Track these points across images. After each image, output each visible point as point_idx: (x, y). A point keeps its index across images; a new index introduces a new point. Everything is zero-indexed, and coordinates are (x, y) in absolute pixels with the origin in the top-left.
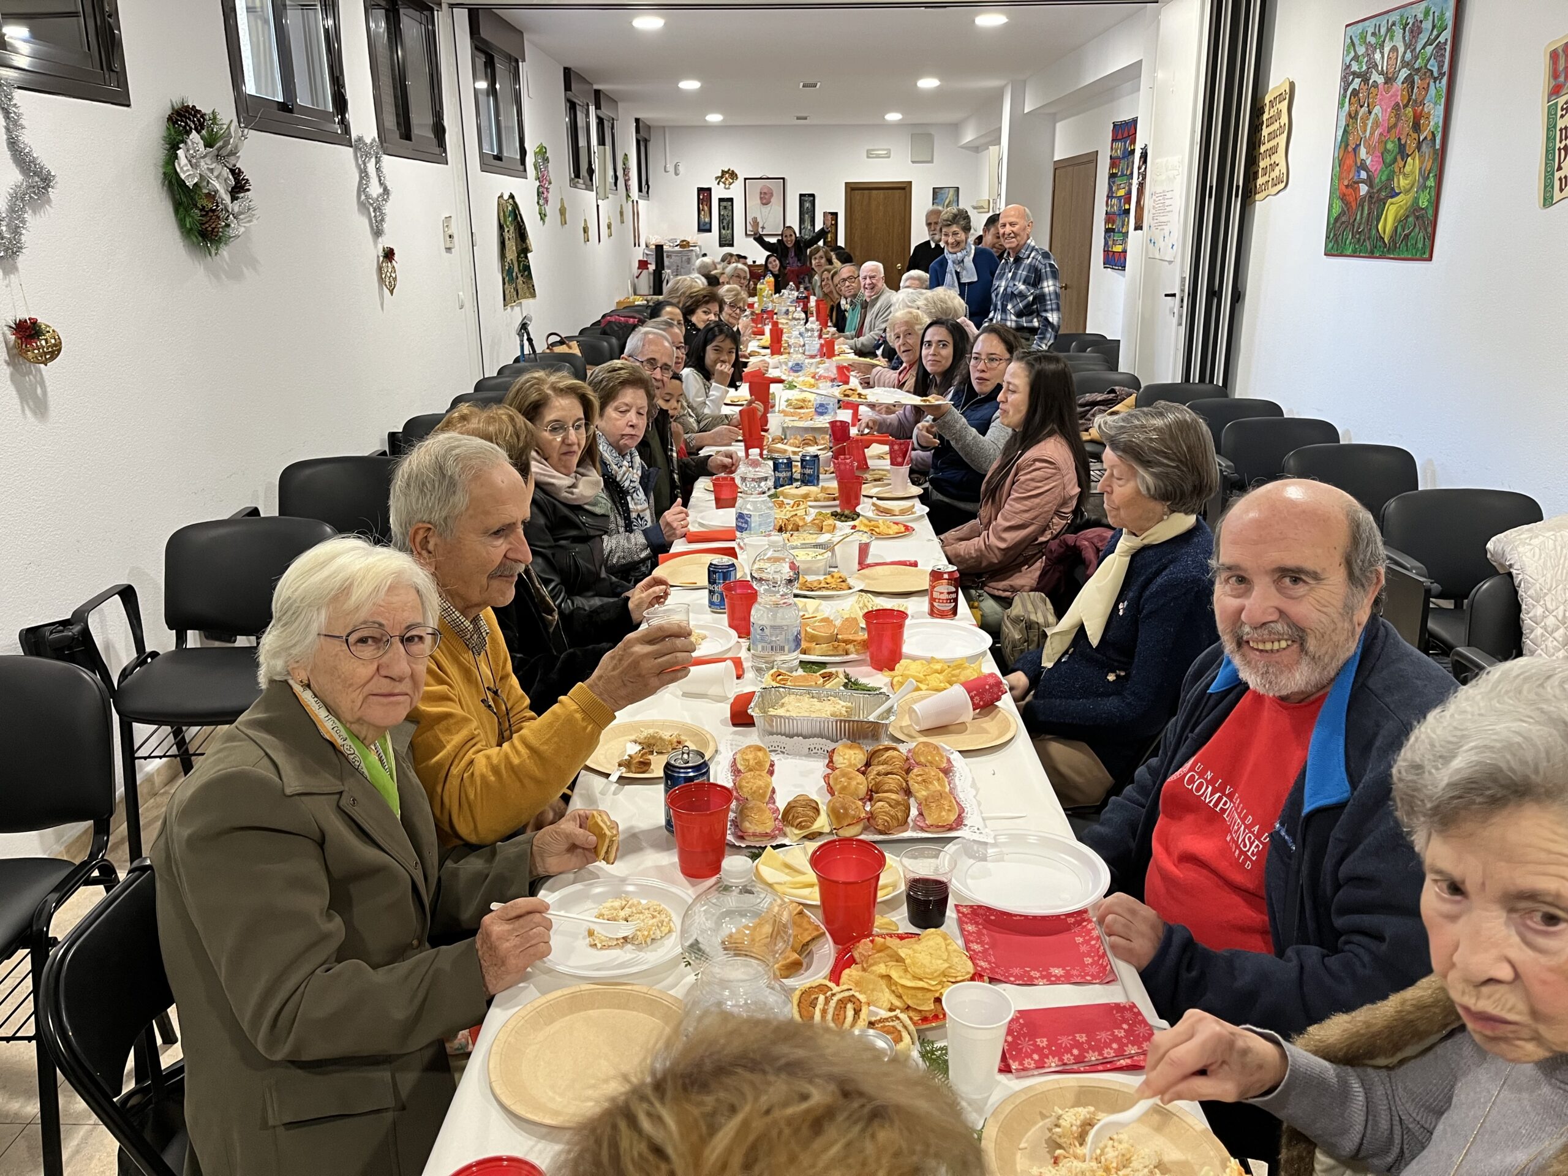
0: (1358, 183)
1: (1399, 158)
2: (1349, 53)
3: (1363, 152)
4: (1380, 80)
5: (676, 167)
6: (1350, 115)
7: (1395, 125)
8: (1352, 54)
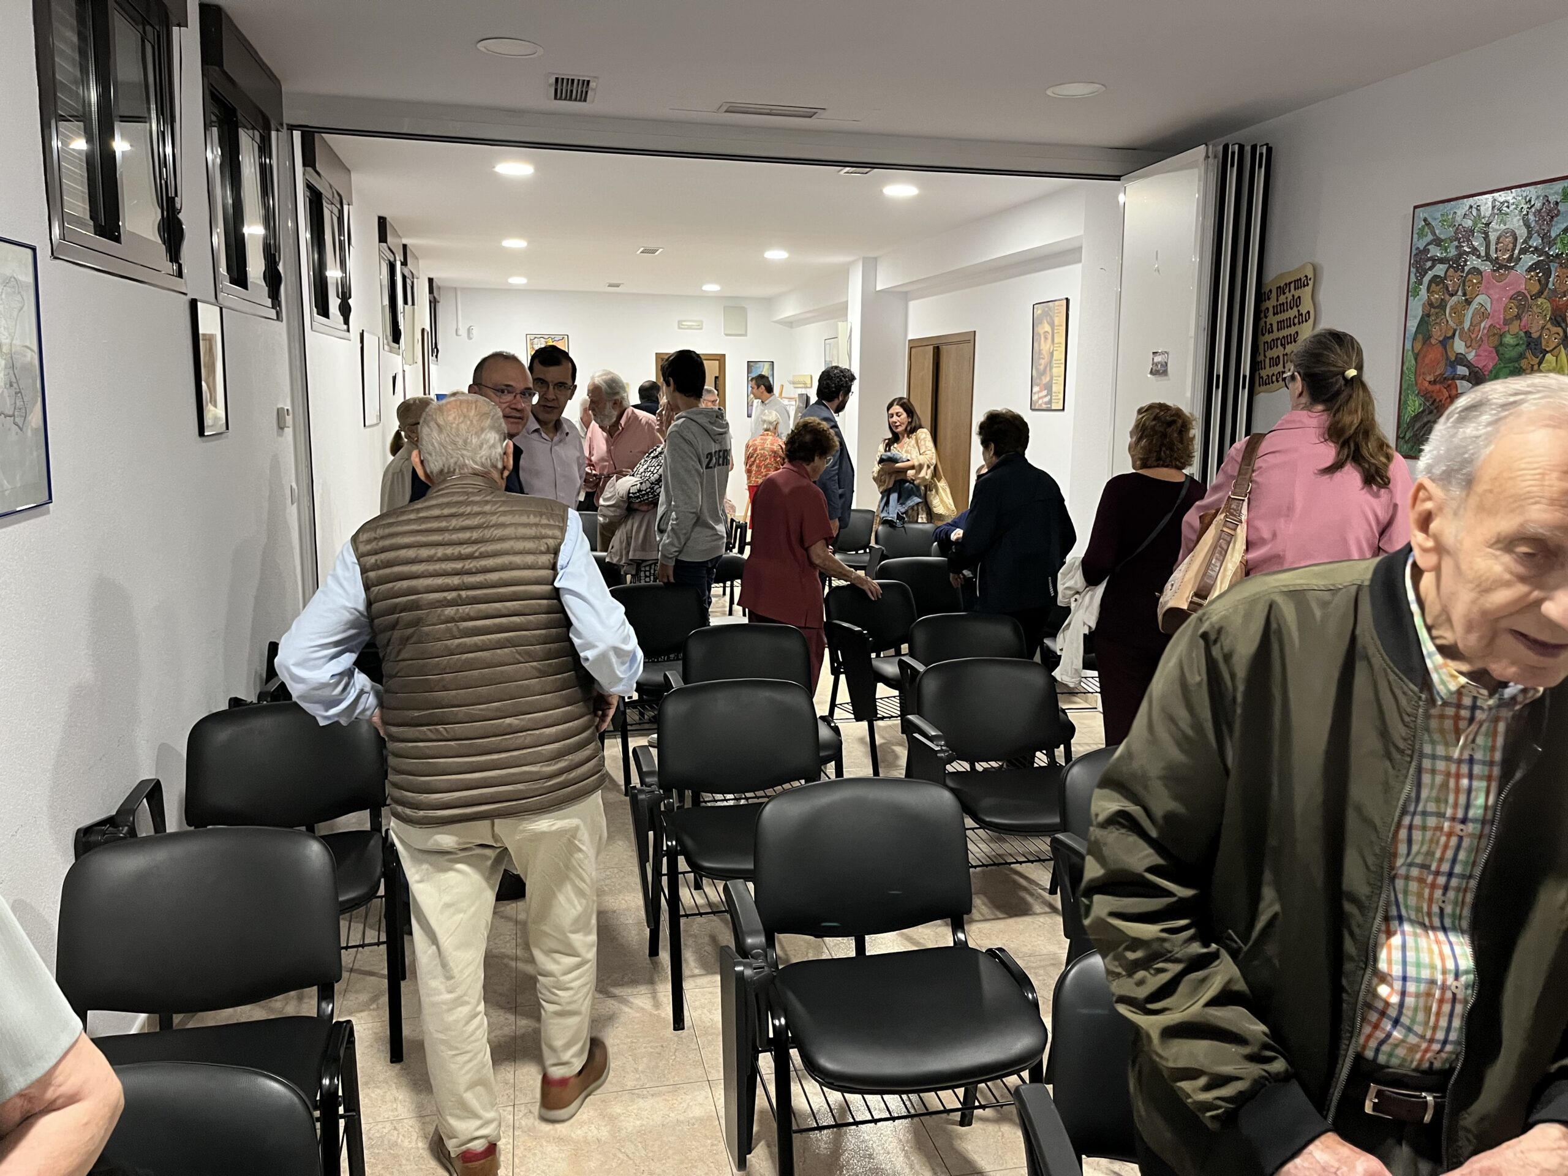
0: (1453, 379)
1: (1529, 354)
2: (1421, 235)
3: (1459, 346)
4: (1487, 268)
5: (469, 330)
6: (1431, 304)
7: (1518, 317)
8: (1430, 237)
